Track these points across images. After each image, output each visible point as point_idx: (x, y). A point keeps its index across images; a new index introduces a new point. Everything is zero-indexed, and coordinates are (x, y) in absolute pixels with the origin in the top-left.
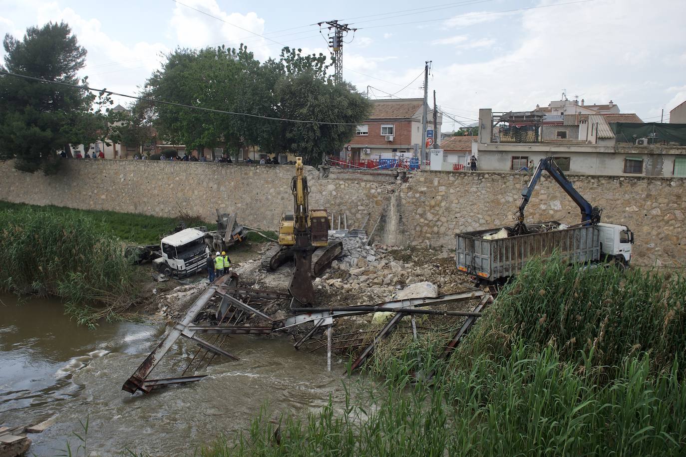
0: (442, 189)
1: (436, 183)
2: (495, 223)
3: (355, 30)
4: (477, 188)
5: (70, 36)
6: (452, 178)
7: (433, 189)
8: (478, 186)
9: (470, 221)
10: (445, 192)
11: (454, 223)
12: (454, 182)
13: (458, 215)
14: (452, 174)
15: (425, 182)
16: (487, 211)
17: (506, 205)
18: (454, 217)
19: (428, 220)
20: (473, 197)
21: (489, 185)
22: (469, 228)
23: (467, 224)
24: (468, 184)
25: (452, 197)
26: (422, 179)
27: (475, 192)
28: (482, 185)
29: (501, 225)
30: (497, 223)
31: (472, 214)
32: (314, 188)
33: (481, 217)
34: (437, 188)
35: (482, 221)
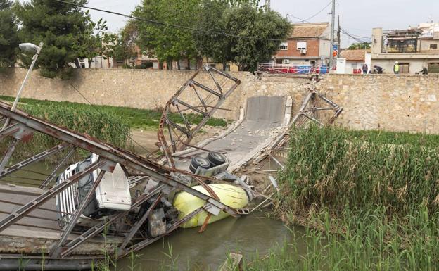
0: (345, 87)
1: (341, 83)
4: (372, 86)
6: (352, 79)
7: (339, 87)
9: (366, 110)
10: (348, 89)
11: (354, 112)
12: (354, 82)
13: (357, 106)
14: (352, 76)
15: (333, 82)
16: (379, 103)
18: (354, 107)
20: (369, 93)
21: (380, 84)
22: (366, 116)
23: (364, 112)
24: (364, 83)
25: (352, 93)
26: (330, 80)
27: (370, 89)
28: (376, 84)
29: (390, 113)
30: (387, 111)
31: (368, 105)
32: (251, 88)
33: (374, 107)
34: (341, 87)
35: (375, 111)
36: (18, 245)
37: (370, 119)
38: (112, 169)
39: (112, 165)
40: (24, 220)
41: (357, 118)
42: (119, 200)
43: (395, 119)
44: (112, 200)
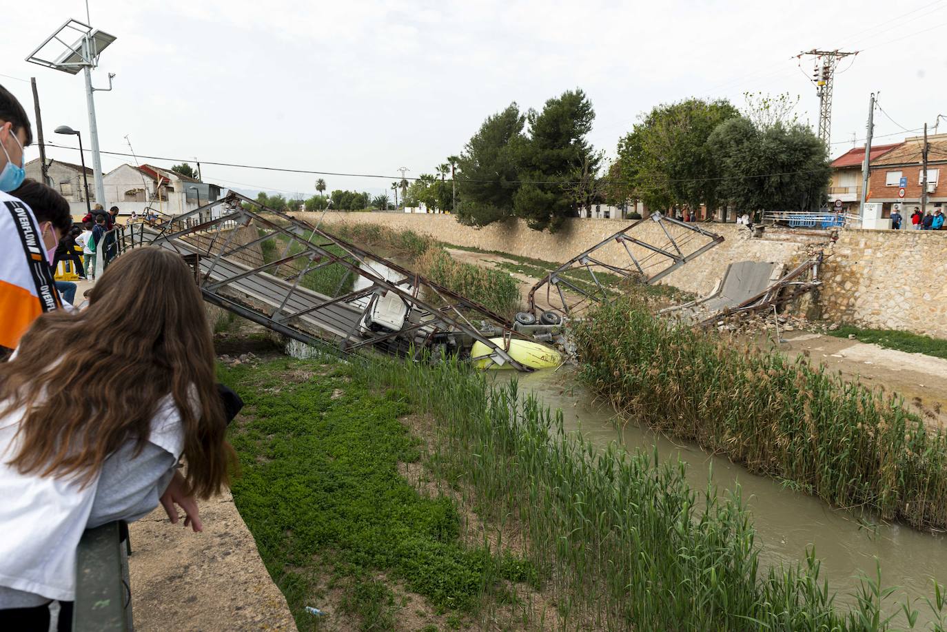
0: (868, 252)
1: (862, 245)
2: (924, 298)
3: (857, 53)
4: (911, 251)
5: (584, 101)
6: (881, 239)
7: (858, 252)
8: (912, 250)
9: (893, 293)
10: (871, 256)
11: (874, 295)
12: (883, 243)
13: (881, 286)
14: (881, 234)
15: (851, 244)
16: (917, 282)
17: (943, 275)
18: (876, 287)
19: (845, 290)
20: (904, 263)
21: (926, 248)
22: (892, 303)
23: (890, 297)
24: (899, 247)
25: (878, 263)
26: (847, 240)
27: (907, 257)
28: (918, 248)
29: (932, 301)
30: (928, 297)
31: (897, 285)
32: (741, 249)
33: (907, 288)
34: (862, 252)
35: (908, 295)
36: (315, 331)
37: (897, 309)
38: (384, 294)
39: (384, 291)
40: (314, 313)
41: (876, 306)
42: (390, 320)
43: (938, 312)
44: (381, 318)
